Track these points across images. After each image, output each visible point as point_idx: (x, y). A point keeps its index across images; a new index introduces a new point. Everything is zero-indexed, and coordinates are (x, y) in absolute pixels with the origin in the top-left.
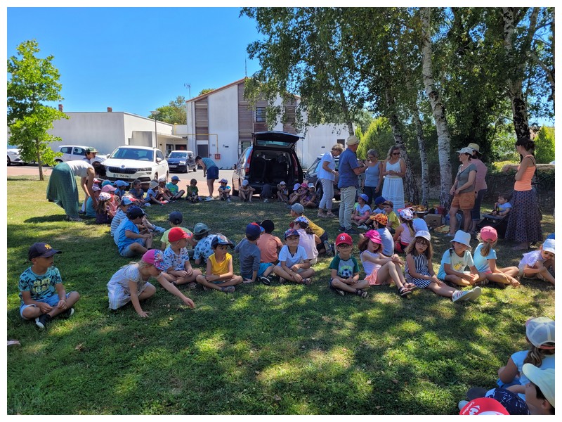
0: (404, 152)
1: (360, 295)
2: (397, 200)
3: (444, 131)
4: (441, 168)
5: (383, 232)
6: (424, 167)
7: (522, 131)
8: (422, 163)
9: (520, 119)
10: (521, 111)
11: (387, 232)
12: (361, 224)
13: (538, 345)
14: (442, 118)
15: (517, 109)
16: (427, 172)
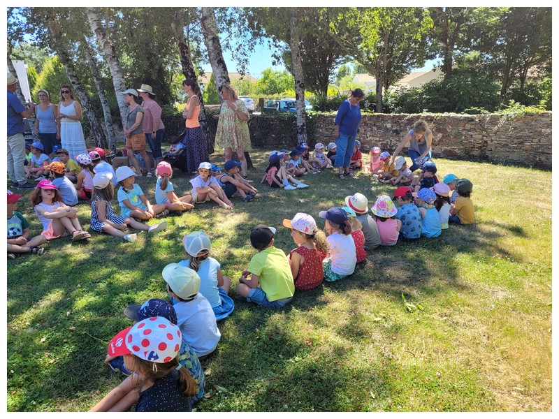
0: (83, 94)
1: (36, 253)
2: (77, 146)
3: (118, 71)
4: (121, 110)
5: (62, 181)
6: (106, 109)
7: (189, 74)
8: (103, 105)
9: (186, 62)
10: (186, 55)
11: (67, 181)
12: (40, 176)
13: (194, 255)
14: (114, 57)
15: (183, 53)
16: (110, 115)
